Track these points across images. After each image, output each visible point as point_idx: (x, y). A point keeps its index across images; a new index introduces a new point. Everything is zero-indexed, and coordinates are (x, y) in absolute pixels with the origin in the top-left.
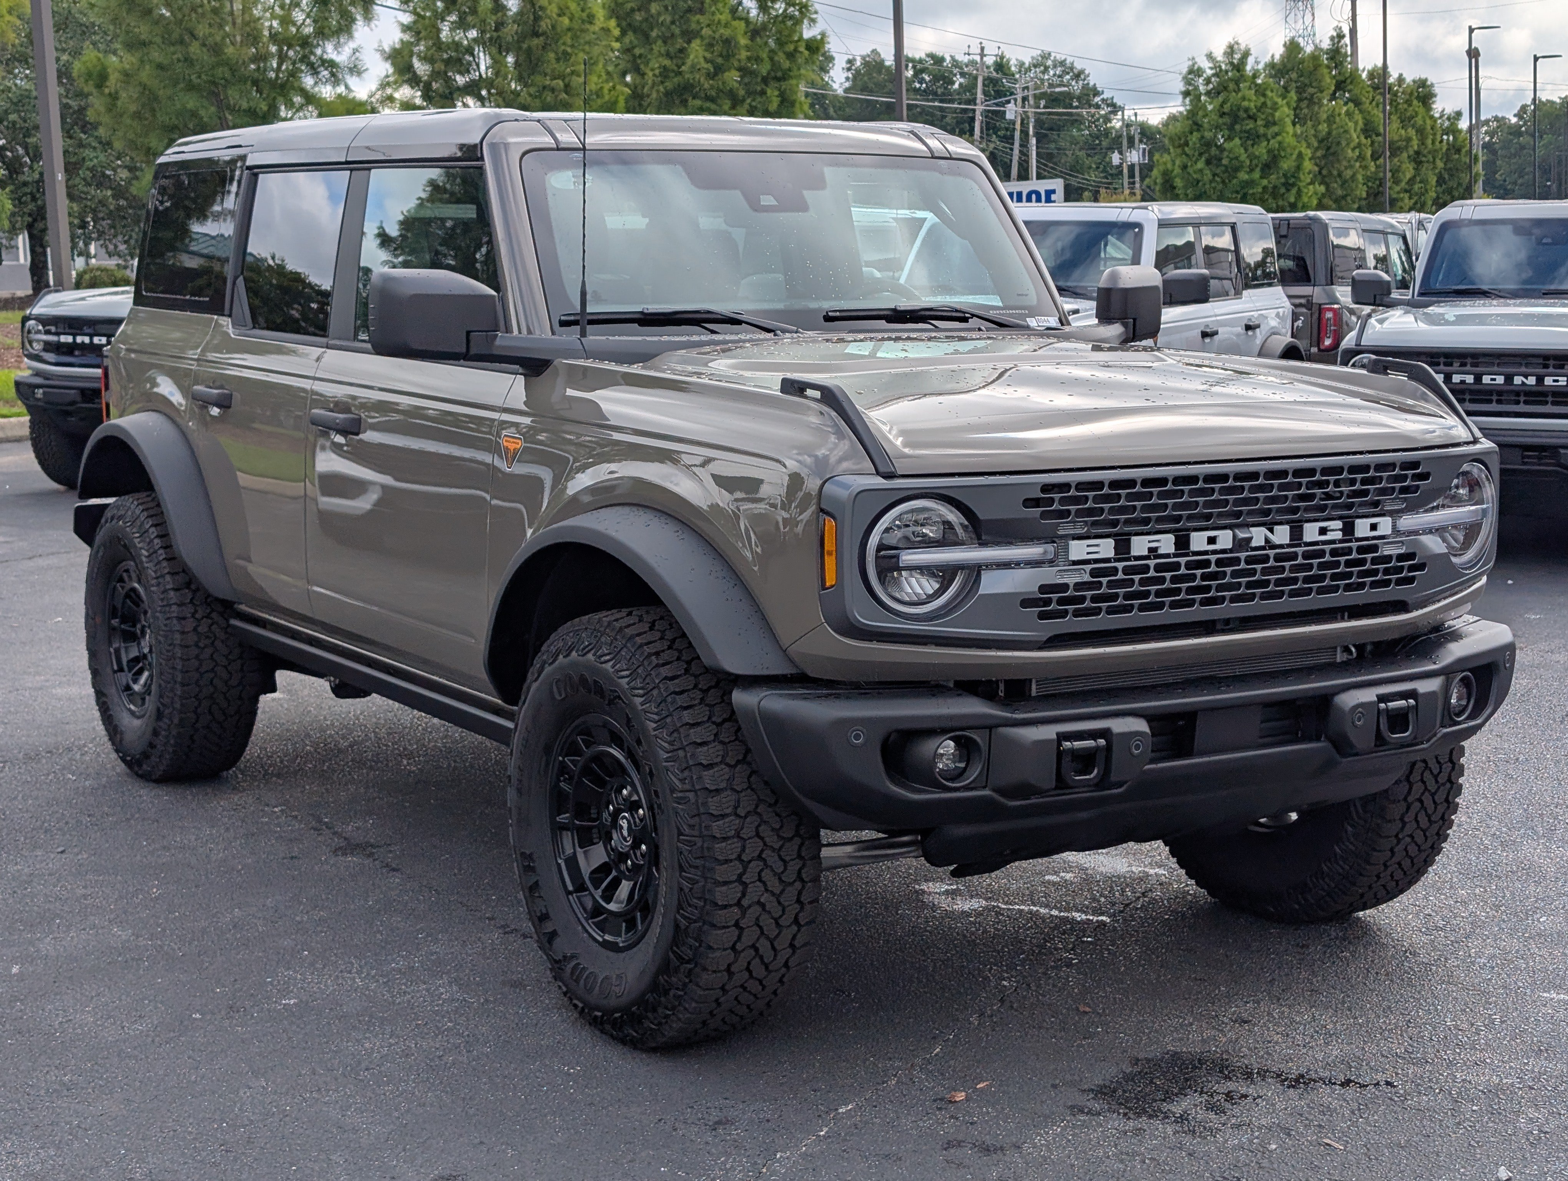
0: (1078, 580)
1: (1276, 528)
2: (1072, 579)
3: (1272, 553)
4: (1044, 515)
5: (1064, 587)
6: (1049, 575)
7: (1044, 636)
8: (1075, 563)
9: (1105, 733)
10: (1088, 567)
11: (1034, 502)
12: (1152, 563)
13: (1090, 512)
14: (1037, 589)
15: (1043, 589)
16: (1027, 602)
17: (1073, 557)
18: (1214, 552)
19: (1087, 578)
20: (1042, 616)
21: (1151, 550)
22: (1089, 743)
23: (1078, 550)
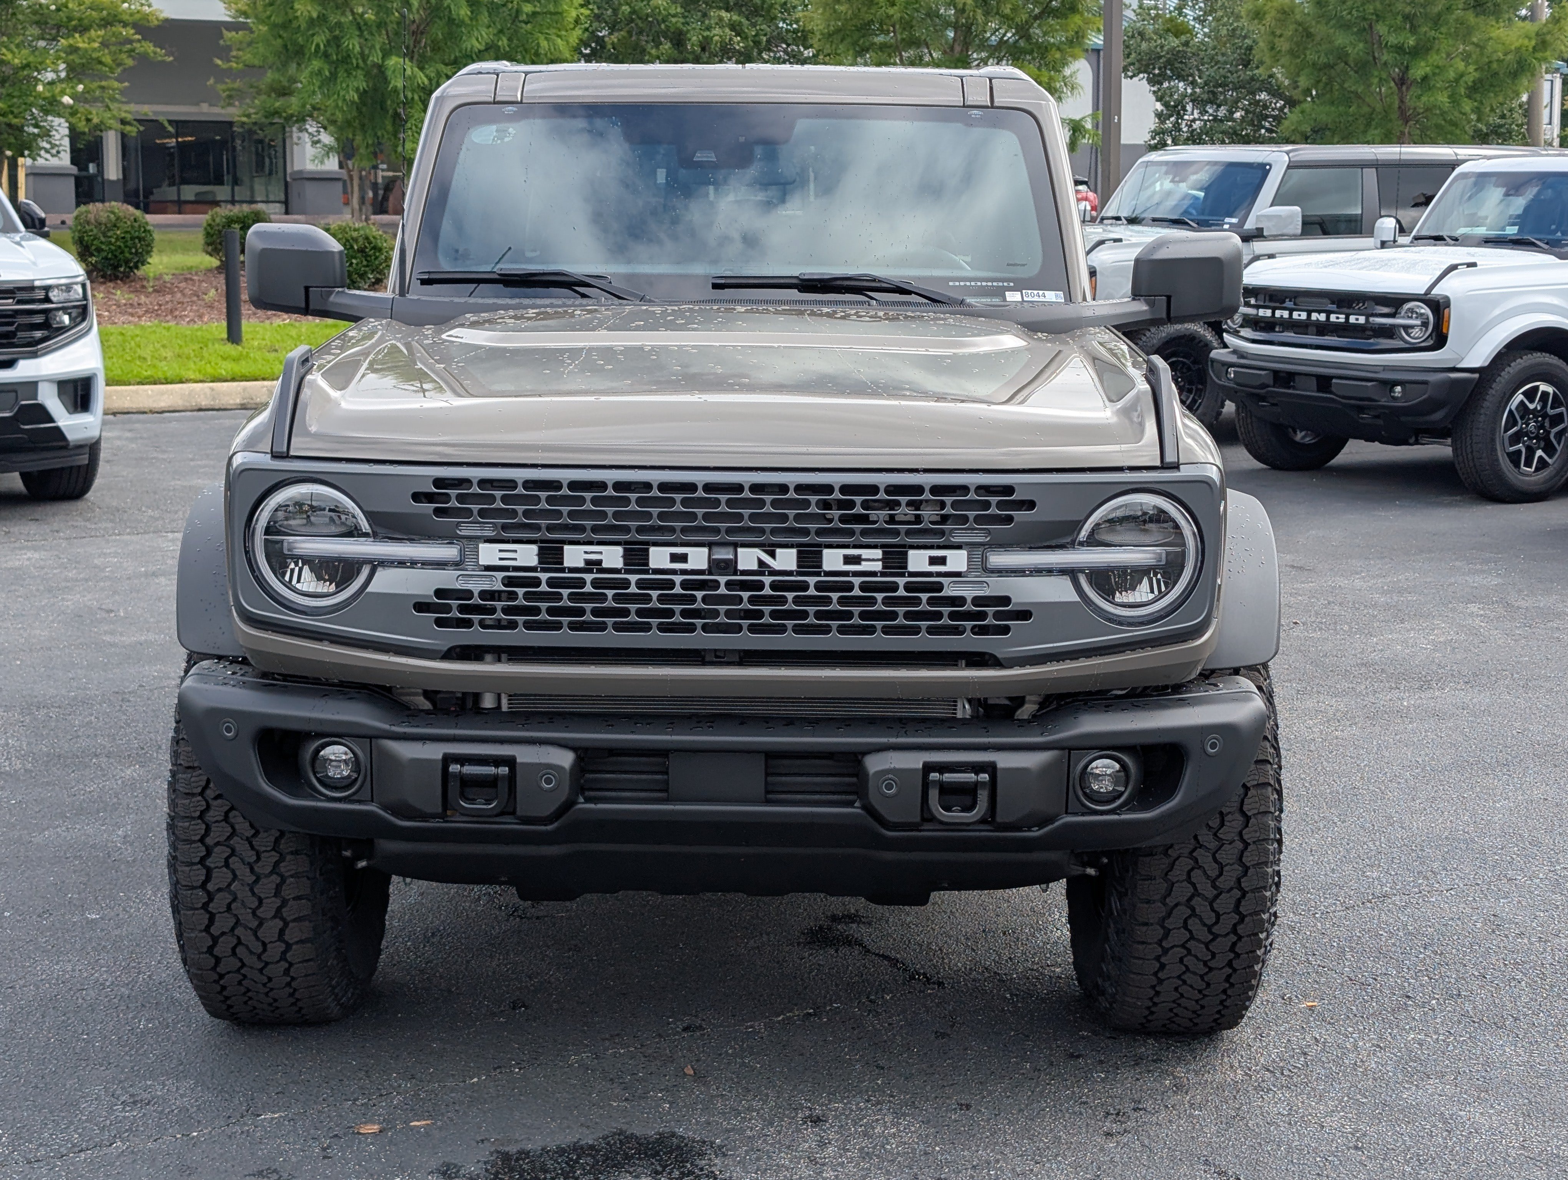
0: (486, 587)
1: (779, 551)
2: (476, 586)
3: (767, 580)
4: (438, 512)
5: (468, 594)
6: (449, 579)
7: (444, 645)
8: (488, 568)
9: (510, 762)
10: (500, 575)
11: (429, 497)
12: (588, 577)
13: (499, 513)
14: (432, 593)
15: (439, 593)
16: (421, 607)
17: (483, 561)
18: (684, 572)
19: (499, 586)
20: (440, 622)
21: (588, 562)
22: (491, 770)
23: (489, 554)
